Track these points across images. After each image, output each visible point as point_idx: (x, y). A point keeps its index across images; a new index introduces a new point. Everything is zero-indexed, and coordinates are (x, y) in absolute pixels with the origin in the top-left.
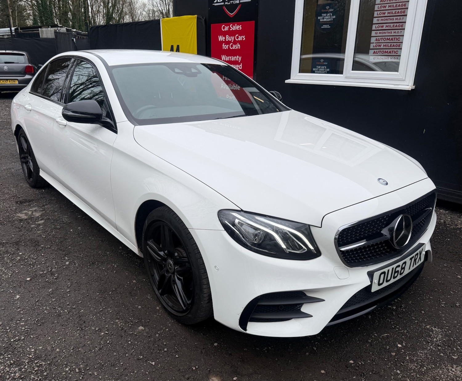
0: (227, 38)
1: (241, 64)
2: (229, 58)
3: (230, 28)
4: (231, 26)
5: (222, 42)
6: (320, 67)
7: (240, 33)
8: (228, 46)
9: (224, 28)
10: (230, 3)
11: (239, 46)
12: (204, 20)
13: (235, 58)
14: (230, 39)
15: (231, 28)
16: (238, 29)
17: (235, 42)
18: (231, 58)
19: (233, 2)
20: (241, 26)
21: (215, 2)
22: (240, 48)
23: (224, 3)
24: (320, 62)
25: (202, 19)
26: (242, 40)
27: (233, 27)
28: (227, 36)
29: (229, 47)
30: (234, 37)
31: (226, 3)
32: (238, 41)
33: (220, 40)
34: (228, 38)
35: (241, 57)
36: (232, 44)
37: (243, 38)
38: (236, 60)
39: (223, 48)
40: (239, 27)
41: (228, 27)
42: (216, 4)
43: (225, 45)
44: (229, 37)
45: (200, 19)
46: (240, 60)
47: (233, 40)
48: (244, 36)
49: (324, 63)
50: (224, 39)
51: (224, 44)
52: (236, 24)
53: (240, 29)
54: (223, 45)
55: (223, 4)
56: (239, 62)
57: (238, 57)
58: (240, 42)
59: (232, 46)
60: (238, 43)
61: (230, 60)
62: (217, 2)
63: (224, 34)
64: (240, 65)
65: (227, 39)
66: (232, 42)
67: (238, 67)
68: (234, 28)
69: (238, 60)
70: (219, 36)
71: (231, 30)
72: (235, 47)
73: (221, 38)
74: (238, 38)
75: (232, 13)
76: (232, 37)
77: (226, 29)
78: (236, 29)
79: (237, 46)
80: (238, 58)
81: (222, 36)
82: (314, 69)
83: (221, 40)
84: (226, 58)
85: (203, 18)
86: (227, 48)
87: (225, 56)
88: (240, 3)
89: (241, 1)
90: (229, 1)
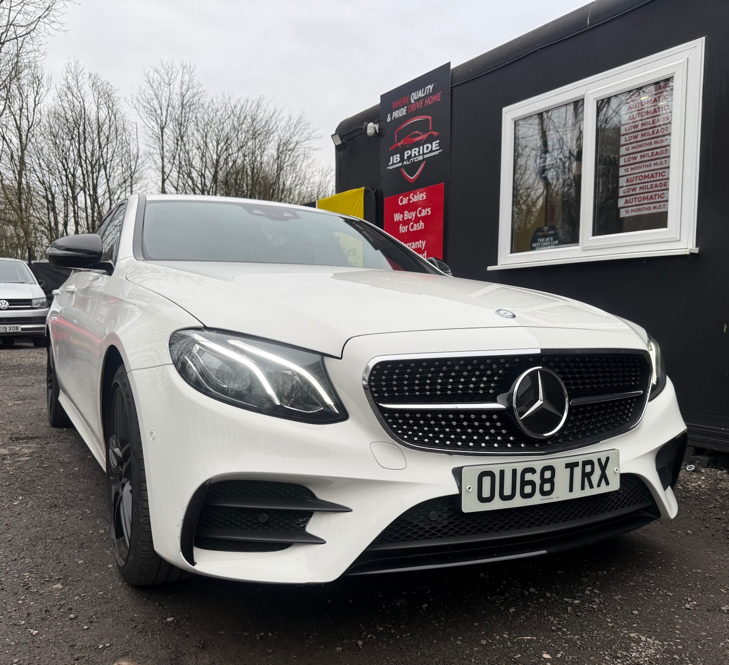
0: (405, 215)
1: (426, 252)
3: (410, 200)
4: (412, 196)
5: (399, 223)
6: (542, 240)
7: (424, 204)
8: (407, 227)
9: (402, 201)
10: (410, 163)
11: (422, 225)
12: (373, 193)
13: (417, 244)
15: (411, 200)
16: (421, 199)
17: (417, 220)
18: (411, 246)
19: (414, 160)
20: (424, 193)
21: (390, 164)
22: (423, 228)
23: (403, 164)
24: (543, 231)
25: (371, 191)
26: (426, 214)
27: (414, 197)
28: (405, 212)
29: (408, 228)
30: (415, 212)
32: (421, 218)
33: (395, 221)
34: (407, 215)
35: (425, 242)
36: (412, 223)
37: (427, 211)
38: (418, 247)
39: (400, 232)
40: (422, 196)
41: (407, 198)
42: (390, 168)
43: (404, 227)
44: (409, 214)
45: (369, 191)
46: (424, 245)
47: (414, 216)
48: (430, 209)
49: (550, 233)
50: (402, 217)
51: (401, 225)
52: (418, 193)
53: (424, 198)
54: (400, 228)
55: (400, 164)
56: (423, 249)
57: (420, 242)
58: (424, 219)
59: (412, 227)
60: (421, 221)
62: (393, 164)
63: (401, 210)
64: (424, 255)
65: (406, 217)
66: (413, 219)
68: (416, 198)
70: (394, 214)
71: (411, 202)
72: (417, 228)
73: (397, 217)
74: (420, 212)
75: (412, 176)
76: (413, 213)
77: (405, 201)
78: (418, 200)
79: (419, 225)
80: (422, 243)
81: (399, 214)
82: (534, 245)
83: (398, 220)
85: (373, 190)
86: (406, 231)
88: (424, 159)
89: (426, 156)
90: (410, 157)
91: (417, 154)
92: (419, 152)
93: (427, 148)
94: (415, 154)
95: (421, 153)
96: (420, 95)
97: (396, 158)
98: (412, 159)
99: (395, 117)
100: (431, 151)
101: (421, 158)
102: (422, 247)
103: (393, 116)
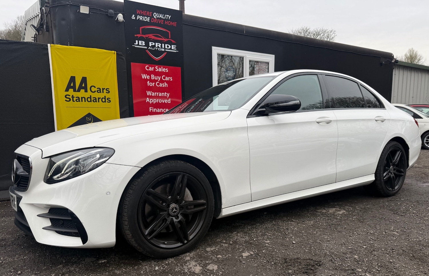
0: (152, 77)
1: (170, 99)
2: (156, 94)
3: (155, 69)
4: (157, 68)
5: (146, 80)
7: (167, 75)
8: (154, 83)
9: (148, 68)
10: (154, 49)
11: (166, 85)
12: (124, 57)
13: (163, 94)
14: (156, 78)
15: (157, 70)
16: (165, 71)
17: (162, 81)
18: (158, 94)
20: (167, 69)
21: (135, 44)
22: (167, 86)
26: (169, 80)
27: (158, 69)
28: (152, 75)
29: (155, 85)
30: (160, 77)
31: (149, 48)
32: (165, 81)
33: (143, 78)
34: (153, 77)
35: (169, 94)
36: (159, 82)
37: (170, 79)
38: (164, 96)
39: (148, 85)
40: (165, 70)
41: (153, 68)
42: (136, 46)
43: (151, 83)
44: (155, 77)
46: (168, 96)
47: (159, 79)
50: (149, 77)
51: (149, 81)
52: (162, 67)
53: (166, 71)
54: (148, 83)
55: (146, 48)
56: (168, 97)
57: (165, 93)
58: (167, 82)
59: (158, 84)
60: (165, 83)
61: (157, 95)
62: (138, 45)
63: (149, 73)
65: (153, 78)
66: (159, 80)
67: (167, 101)
68: (160, 69)
69: (166, 96)
70: (142, 74)
72: (162, 85)
73: (144, 76)
74: (164, 78)
75: (156, 58)
76: (158, 77)
77: (151, 69)
78: (162, 71)
79: (164, 85)
80: (167, 95)
81: (146, 75)
83: (145, 78)
84: (152, 93)
86: (153, 86)
87: (151, 92)
88: (165, 51)
89: (166, 50)
90: (153, 46)
91: (160, 47)
92: (161, 46)
93: (168, 47)
94: (158, 46)
95: (163, 47)
96: (161, 16)
97: (142, 43)
98: (156, 48)
99: (139, 19)
100: (171, 49)
101: (163, 50)
102: (167, 96)
103: (138, 18)
